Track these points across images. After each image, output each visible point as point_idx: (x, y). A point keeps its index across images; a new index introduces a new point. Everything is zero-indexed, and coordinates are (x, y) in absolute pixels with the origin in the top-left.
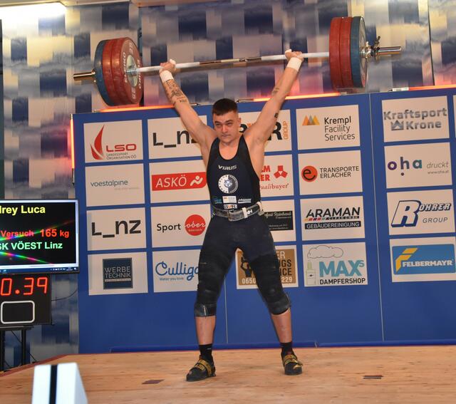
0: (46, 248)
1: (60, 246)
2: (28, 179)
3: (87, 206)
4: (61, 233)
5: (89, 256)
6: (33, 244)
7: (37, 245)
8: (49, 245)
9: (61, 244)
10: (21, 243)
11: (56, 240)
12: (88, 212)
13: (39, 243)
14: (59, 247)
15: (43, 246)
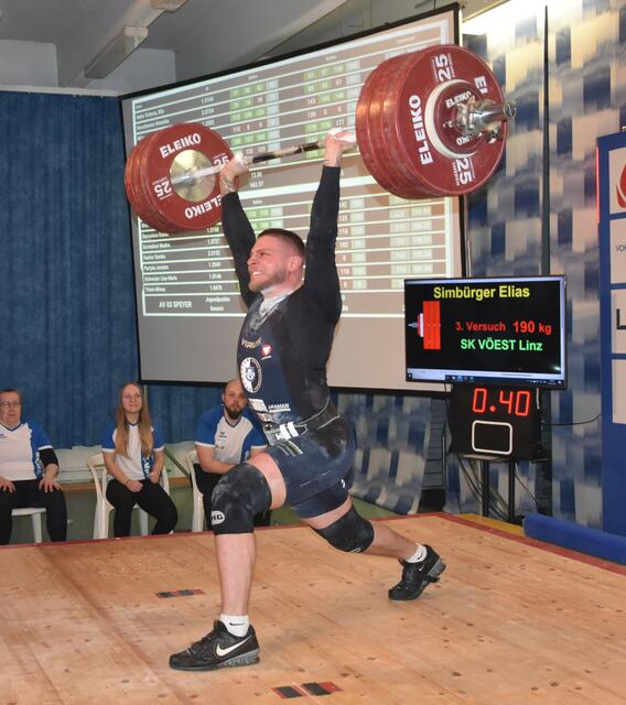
0: (521, 348)
1: (538, 347)
2: (571, 240)
3: (612, 282)
4: (541, 329)
5: (613, 361)
6: (504, 342)
7: (510, 344)
8: (524, 346)
9: (540, 345)
10: (490, 340)
11: (534, 338)
12: (613, 292)
13: (513, 342)
14: (539, 349)
15: (516, 345)
